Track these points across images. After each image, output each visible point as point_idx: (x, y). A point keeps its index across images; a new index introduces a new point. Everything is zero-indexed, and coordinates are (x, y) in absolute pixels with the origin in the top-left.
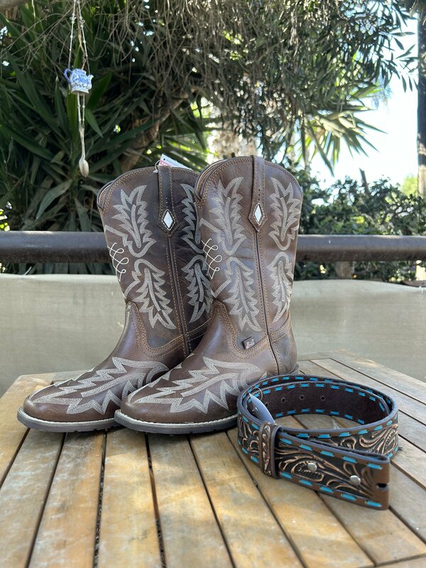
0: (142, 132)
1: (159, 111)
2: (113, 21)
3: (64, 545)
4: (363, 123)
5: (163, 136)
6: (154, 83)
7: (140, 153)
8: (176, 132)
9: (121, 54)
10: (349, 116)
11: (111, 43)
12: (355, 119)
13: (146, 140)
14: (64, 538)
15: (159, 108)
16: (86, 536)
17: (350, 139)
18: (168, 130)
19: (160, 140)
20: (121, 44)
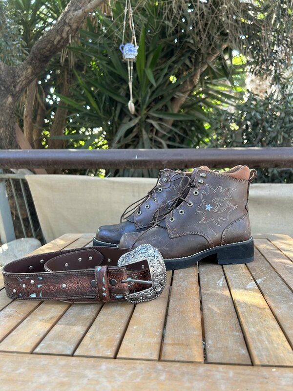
0: (188, 79)
1: (200, 64)
5: (203, 81)
6: (194, 45)
7: (186, 95)
9: (171, 28)
11: (164, 21)
13: (190, 86)
19: (202, 84)
20: (171, 21)
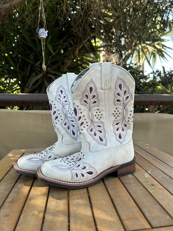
0: (72, 52)
1: (78, 44)
2: (59, 8)
3: (8, 216)
4: (165, 46)
5: (80, 54)
6: (76, 33)
7: (70, 61)
8: (85, 52)
9: (63, 21)
10: (159, 43)
11: (58, 17)
12: (162, 44)
13: (73, 56)
14: (8, 213)
15: (78, 43)
16: (17, 213)
17: (160, 53)
18: (82, 52)
19: (79, 56)
20: (62, 17)
